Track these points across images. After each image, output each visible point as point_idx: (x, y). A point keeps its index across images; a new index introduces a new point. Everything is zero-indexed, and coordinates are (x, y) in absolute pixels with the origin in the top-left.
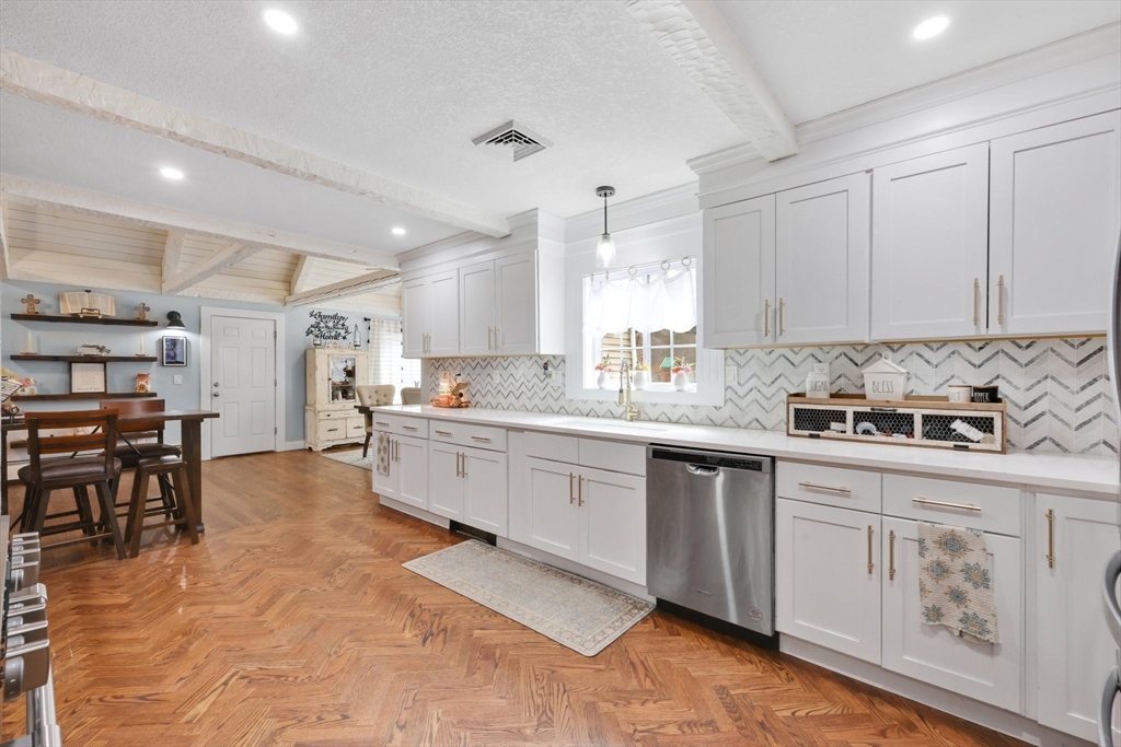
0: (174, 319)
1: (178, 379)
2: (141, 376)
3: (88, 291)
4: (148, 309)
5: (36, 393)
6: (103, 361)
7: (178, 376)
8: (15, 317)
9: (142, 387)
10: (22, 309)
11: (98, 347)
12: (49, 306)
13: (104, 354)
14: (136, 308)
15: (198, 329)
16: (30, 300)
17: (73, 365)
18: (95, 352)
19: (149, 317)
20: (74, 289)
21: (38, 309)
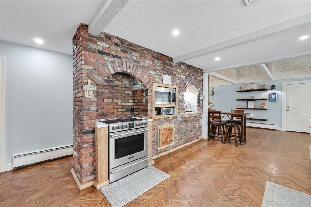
0: (273, 87)
1: (275, 105)
2: (263, 104)
3: (251, 84)
4: (265, 86)
5: (241, 107)
6: (254, 100)
7: (274, 104)
8: (237, 92)
9: (263, 107)
10: (239, 90)
11: (252, 97)
12: (244, 89)
13: (254, 98)
14: (262, 86)
15: (281, 89)
16: (240, 88)
17: (248, 101)
18: (252, 98)
19: (265, 88)
20: (248, 84)
21: (242, 89)
